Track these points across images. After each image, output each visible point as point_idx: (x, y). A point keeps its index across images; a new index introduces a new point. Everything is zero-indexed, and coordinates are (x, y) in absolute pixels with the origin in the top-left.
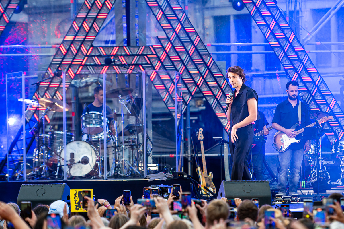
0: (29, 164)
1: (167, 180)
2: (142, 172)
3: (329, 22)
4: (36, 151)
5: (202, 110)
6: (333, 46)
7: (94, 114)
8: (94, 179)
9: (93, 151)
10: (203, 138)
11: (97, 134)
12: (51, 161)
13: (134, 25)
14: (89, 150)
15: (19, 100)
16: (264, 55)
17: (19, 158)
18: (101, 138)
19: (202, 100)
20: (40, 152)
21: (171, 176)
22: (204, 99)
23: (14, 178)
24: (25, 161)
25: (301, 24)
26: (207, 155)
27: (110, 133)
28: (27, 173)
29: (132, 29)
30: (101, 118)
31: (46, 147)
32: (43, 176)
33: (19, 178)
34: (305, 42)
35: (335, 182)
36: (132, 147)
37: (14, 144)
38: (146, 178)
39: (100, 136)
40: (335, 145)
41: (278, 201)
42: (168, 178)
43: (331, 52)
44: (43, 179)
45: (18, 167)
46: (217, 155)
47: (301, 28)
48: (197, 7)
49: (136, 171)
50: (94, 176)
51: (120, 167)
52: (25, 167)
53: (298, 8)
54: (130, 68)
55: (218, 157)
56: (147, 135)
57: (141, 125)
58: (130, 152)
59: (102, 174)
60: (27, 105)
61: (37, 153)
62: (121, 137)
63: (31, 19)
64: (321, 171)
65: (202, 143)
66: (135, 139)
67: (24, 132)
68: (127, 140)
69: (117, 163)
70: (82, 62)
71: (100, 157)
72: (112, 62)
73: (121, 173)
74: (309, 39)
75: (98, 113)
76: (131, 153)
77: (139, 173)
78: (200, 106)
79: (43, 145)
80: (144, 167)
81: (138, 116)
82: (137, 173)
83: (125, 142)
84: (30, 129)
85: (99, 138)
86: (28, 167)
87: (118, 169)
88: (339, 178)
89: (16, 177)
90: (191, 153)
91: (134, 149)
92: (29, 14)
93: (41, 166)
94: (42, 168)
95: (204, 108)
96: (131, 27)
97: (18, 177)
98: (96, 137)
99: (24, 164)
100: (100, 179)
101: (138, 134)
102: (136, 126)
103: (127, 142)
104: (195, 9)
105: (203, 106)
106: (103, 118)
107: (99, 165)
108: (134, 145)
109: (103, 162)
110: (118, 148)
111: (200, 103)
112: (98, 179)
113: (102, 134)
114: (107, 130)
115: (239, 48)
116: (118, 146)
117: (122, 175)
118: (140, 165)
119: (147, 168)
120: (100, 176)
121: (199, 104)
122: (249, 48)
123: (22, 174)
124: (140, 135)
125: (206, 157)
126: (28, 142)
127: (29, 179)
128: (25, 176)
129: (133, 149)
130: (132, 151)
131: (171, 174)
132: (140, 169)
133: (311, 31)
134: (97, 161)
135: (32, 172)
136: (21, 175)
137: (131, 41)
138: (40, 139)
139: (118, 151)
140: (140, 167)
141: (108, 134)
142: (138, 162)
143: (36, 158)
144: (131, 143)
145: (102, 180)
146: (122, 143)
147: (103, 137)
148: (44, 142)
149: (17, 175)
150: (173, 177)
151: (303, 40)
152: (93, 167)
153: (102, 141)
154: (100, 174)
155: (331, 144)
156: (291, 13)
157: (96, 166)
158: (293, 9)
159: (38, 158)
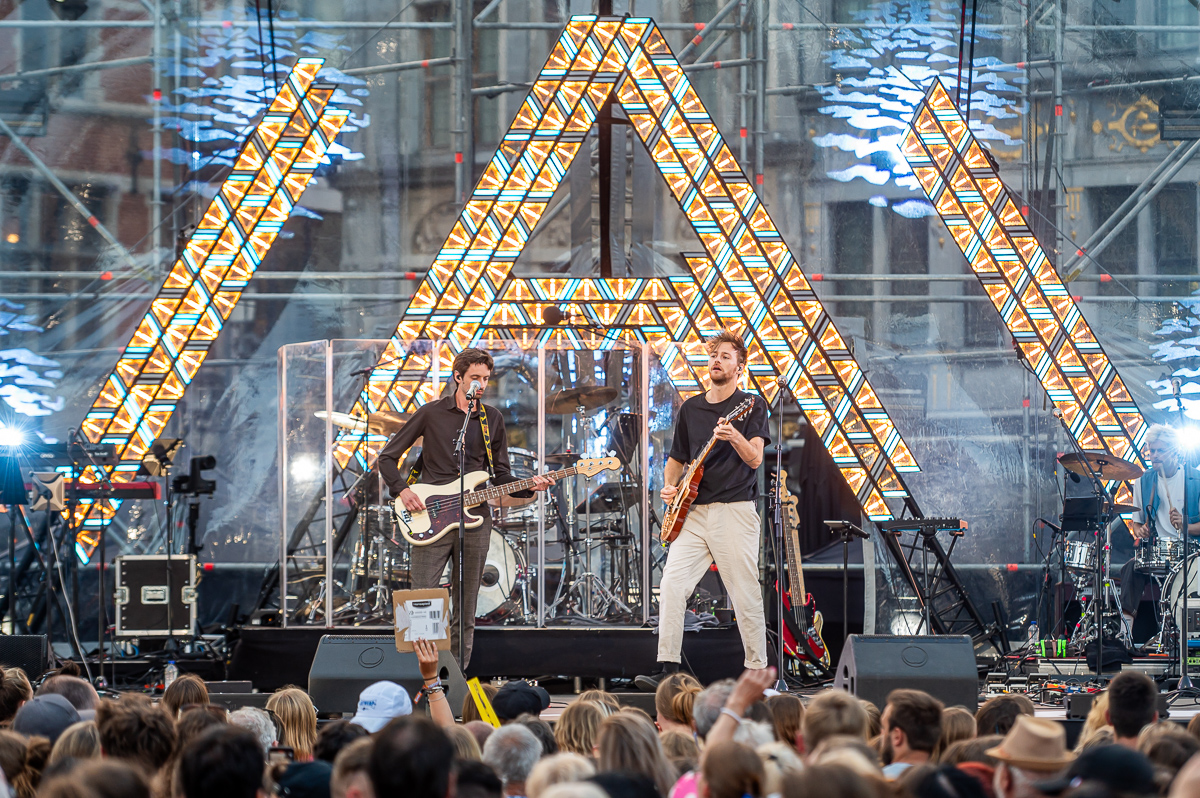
0: (340, 584)
1: (701, 630)
2: (638, 611)
3: (1134, 220)
4: (360, 548)
5: (795, 449)
6: (1142, 285)
7: (514, 453)
8: (510, 624)
9: (509, 551)
10: (798, 521)
11: (520, 507)
12: (399, 576)
13: (621, 222)
14: (498, 549)
15: (318, 415)
16: (960, 306)
17: (315, 567)
18: (532, 517)
19: (796, 421)
20: (370, 552)
21: (713, 619)
22: (802, 420)
23: (300, 619)
24: (329, 574)
25: (1060, 228)
26: (808, 566)
27: (555, 506)
28: (334, 607)
29: (616, 235)
30: (530, 466)
31: (387, 539)
32: (376, 615)
33: (314, 620)
34: (1071, 272)
35: (1144, 642)
36: (612, 540)
37: (301, 530)
38: (646, 626)
39: (528, 513)
40: (1145, 545)
41: (994, 690)
42: (704, 625)
43: (1139, 301)
44: (377, 622)
45: (312, 588)
46: (834, 566)
47: (1059, 235)
48: (787, 177)
49: (621, 604)
50: (510, 617)
51: (579, 595)
52: (329, 592)
53: (1052, 185)
54: (609, 335)
55: (838, 572)
56: (652, 512)
57: (636, 485)
58: (603, 555)
59: (532, 613)
60: (337, 429)
61: (362, 555)
62: (581, 517)
63: (352, 203)
64: (1109, 614)
65: (795, 534)
66: (619, 521)
67: (329, 498)
68: (599, 525)
69: (572, 583)
70: (484, 317)
71: (526, 569)
72: (562, 318)
73: (580, 609)
74: (1081, 266)
75: (524, 452)
76: (609, 557)
77: (629, 611)
78: (790, 437)
79: (378, 532)
80: (641, 594)
81: (630, 461)
82: (623, 610)
83: (593, 530)
84: (346, 490)
85: (524, 518)
86: (336, 590)
87: (574, 599)
88: (1155, 631)
89: (307, 618)
90: (766, 561)
91: (617, 547)
92: (347, 192)
93: (371, 590)
94: (375, 593)
95: (801, 443)
96: (612, 227)
97: (311, 618)
98: (520, 515)
99: (328, 582)
100: (527, 625)
101: (627, 510)
102: (623, 489)
103: (599, 530)
104: (781, 185)
105: (798, 438)
106: (536, 465)
107: (524, 587)
108: (618, 538)
109: (534, 581)
110: (575, 543)
111: (790, 429)
112: (521, 625)
113: (532, 507)
114: (546, 497)
115: (895, 287)
116: (576, 539)
117: (584, 615)
118: (631, 591)
119: (651, 598)
120: (526, 618)
121: (787, 432)
122: (922, 287)
123: (322, 607)
124: (633, 510)
125: (806, 573)
126: (339, 523)
127: (340, 622)
128: (329, 614)
129: (613, 548)
130: (612, 553)
131: (713, 615)
132: (631, 600)
133: (1085, 245)
134: (519, 576)
135: (349, 604)
136: (320, 611)
137: (614, 263)
138: (371, 518)
139: (575, 553)
140: (633, 594)
141: (548, 507)
142: (627, 584)
143: (357, 567)
144: (609, 533)
145: (533, 628)
146: (584, 531)
147: (536, 514)
148: (381, 526)
149: (308, 611)
150: (717, 622)
151: (1065, 269)
152: (507, 594)
153: (533, 525)
154: (527, 612)
155: (1136, 544)
156: (1035, 195)
157: (516, 593)
158: (1040, 187)
159: (365, 568)
